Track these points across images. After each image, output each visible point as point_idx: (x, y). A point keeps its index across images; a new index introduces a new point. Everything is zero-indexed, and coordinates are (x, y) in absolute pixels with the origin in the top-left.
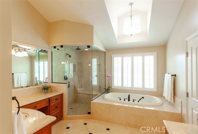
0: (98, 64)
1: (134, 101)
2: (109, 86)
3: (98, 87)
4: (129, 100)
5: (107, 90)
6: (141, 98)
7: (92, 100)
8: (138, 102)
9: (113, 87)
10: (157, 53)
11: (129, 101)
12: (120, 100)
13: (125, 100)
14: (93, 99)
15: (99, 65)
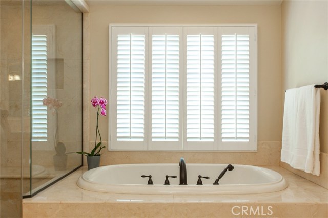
0: (54, 57)
1: (200, 183)
2: (98, 142)
3: (52, 147)
4: (183, 181)
5: (90, 155)
6: (225, 171)
7: (30, 196)
8: (216, 183)
9: (112, 146)
10: (258, 28)
11: (186, 184)
12: (150, 182)
13: (167, 183)
14: (33, 192)
15: (56, 63)
